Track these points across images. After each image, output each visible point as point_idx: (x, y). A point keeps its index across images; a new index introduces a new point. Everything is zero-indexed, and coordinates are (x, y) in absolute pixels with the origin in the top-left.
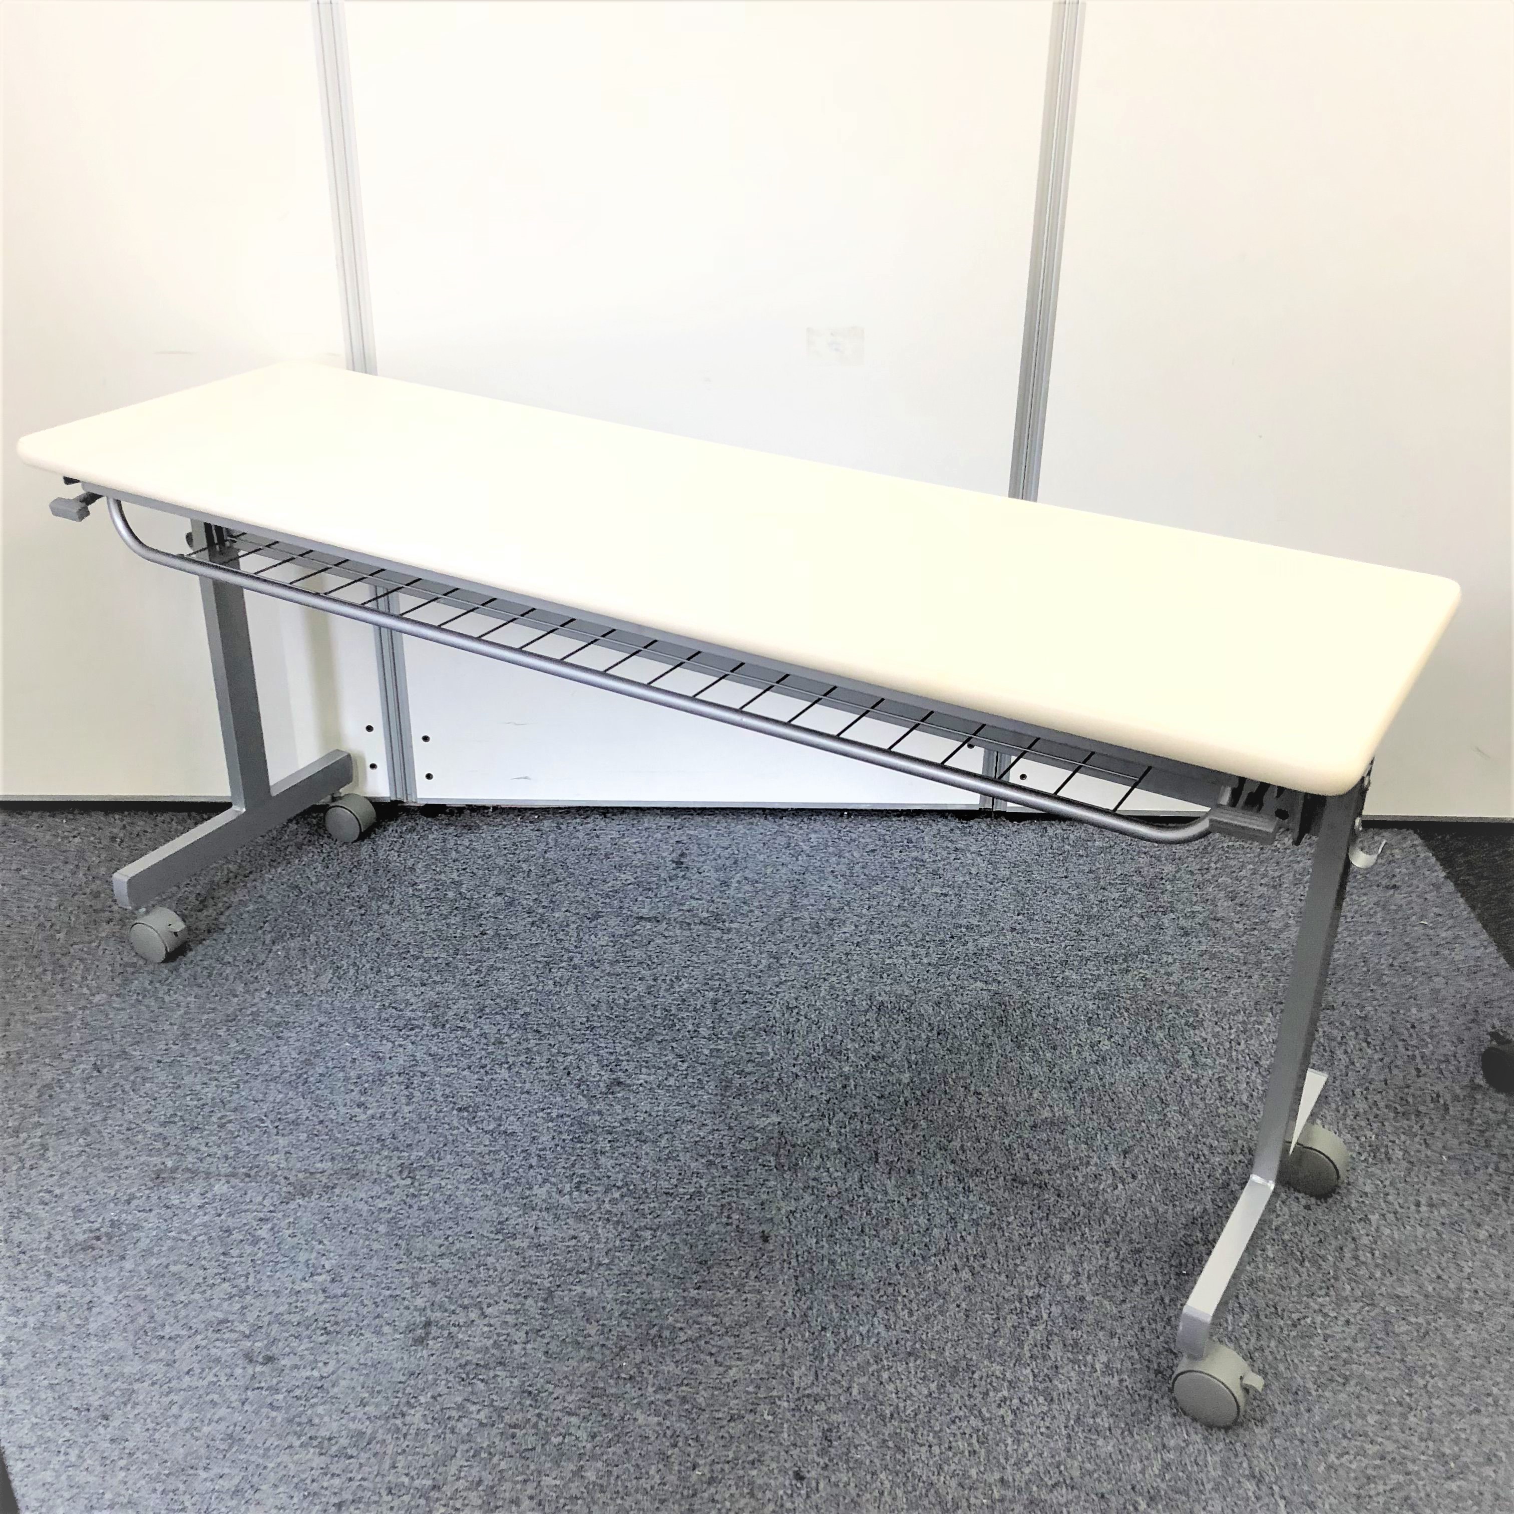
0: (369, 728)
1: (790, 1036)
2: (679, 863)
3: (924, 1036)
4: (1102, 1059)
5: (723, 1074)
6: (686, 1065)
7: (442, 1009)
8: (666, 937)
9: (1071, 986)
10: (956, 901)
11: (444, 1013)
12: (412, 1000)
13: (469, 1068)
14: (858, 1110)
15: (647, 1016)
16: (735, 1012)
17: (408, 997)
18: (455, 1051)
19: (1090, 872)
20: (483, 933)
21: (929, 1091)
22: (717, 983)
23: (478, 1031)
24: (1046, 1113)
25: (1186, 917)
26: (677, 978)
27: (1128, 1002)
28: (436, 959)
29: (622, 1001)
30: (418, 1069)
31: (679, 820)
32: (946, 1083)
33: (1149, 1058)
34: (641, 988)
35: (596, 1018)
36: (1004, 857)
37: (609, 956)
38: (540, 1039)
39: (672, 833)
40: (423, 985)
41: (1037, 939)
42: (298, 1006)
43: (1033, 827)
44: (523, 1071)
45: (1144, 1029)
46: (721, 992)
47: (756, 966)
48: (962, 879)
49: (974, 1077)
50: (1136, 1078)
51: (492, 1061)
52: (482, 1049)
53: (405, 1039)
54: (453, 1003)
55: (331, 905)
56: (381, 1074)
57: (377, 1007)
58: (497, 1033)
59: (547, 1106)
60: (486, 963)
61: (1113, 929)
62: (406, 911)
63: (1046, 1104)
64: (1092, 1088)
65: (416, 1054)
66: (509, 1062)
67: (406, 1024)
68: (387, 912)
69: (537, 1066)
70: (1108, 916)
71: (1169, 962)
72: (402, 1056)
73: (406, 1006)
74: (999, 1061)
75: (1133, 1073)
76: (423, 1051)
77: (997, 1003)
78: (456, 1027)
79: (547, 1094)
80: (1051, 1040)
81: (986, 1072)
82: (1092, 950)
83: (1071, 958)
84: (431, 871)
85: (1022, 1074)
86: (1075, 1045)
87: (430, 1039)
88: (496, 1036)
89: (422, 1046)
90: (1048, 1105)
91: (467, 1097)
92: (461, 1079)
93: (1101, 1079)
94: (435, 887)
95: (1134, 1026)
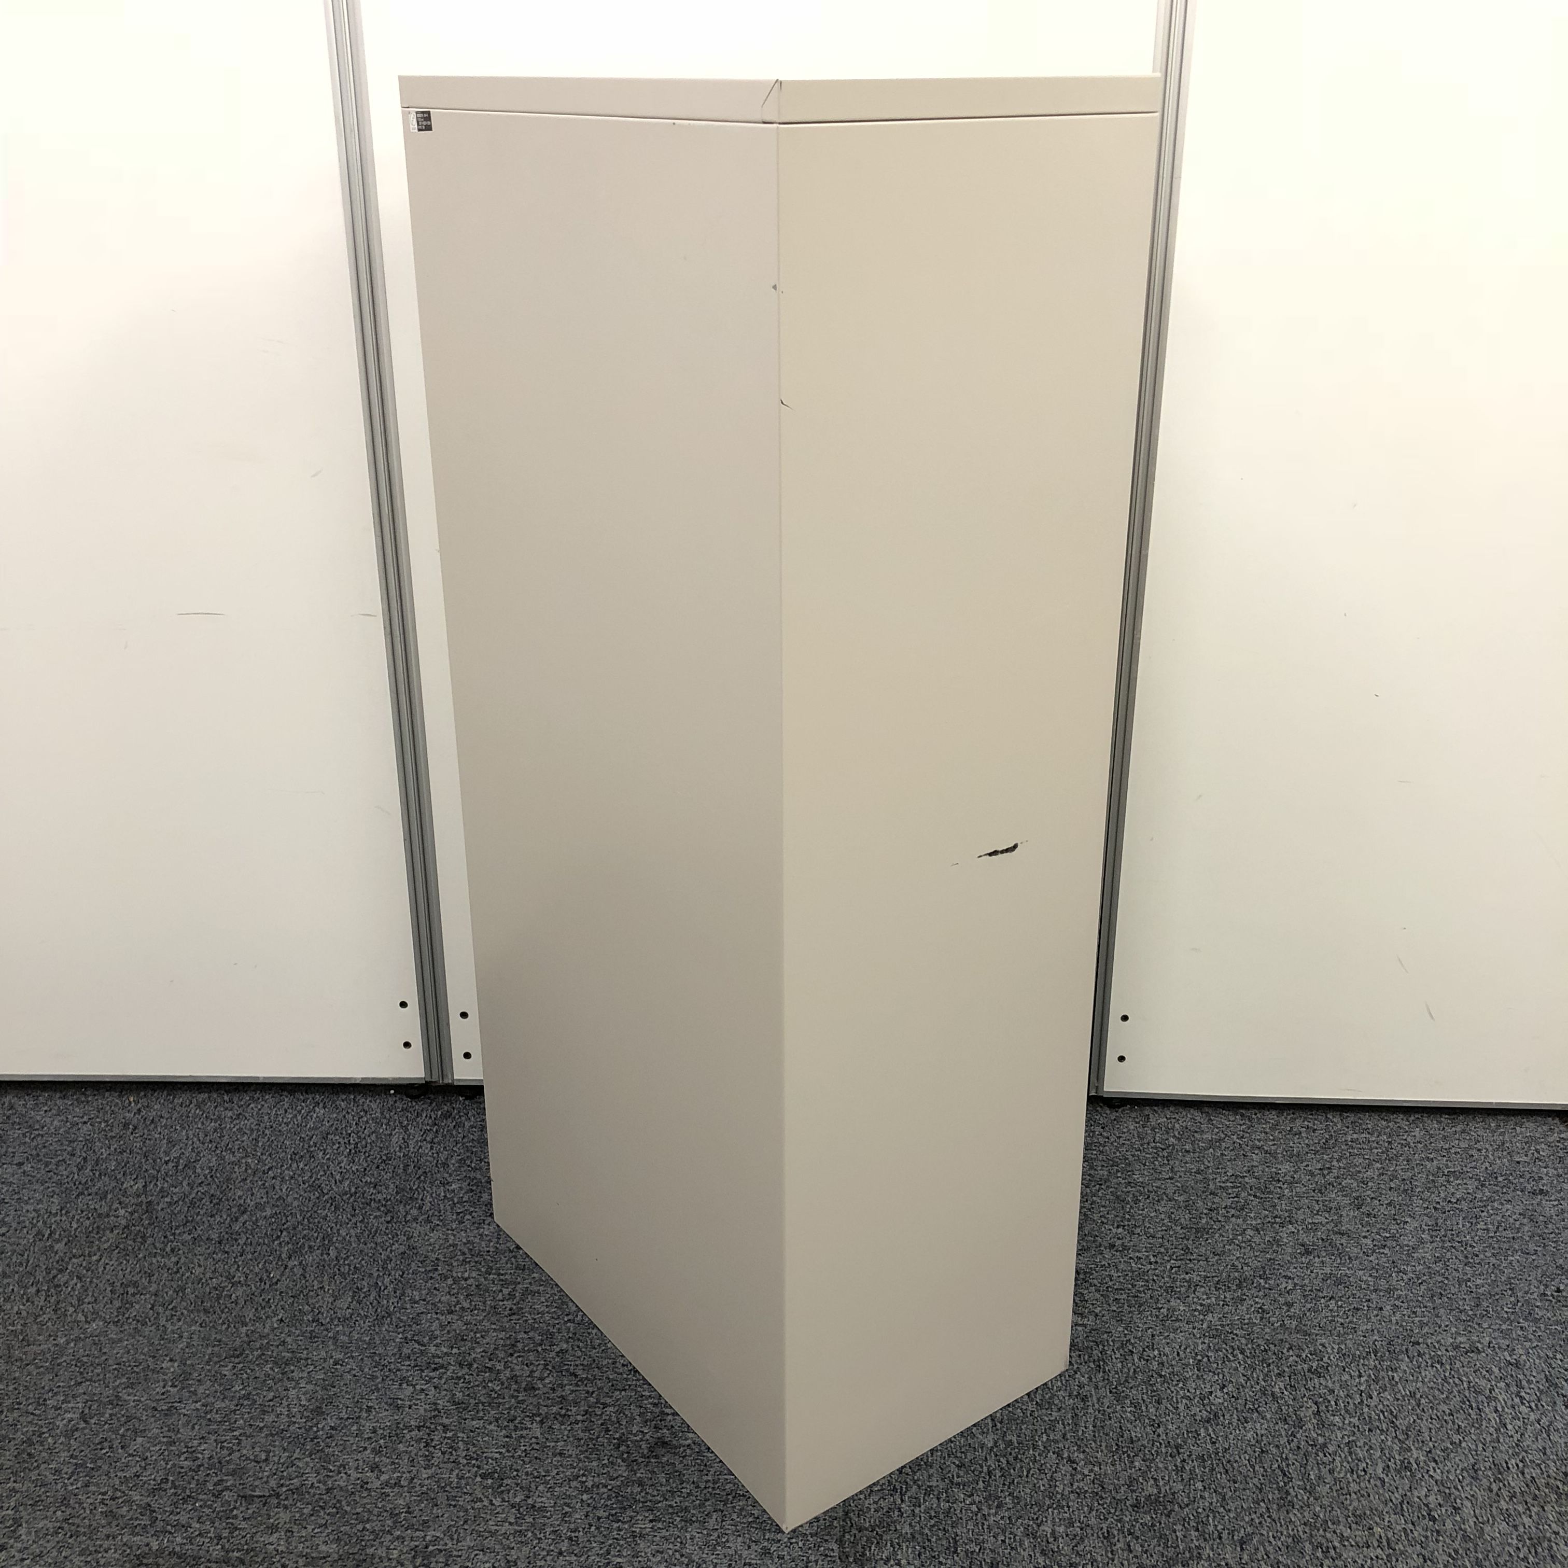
0: (403, 1005)
4: (1213, 1418)
7: (469, 1344)
9: (1177, 1320)
11: (473, 1348)
12: (438, 1332)
13: (497, 1420)
14: (935, 1484)
17: (433, 1328)
18: (482, 1399)
19: (1198, 1172)
21: (1016, 1458)
23: (508, 1373)
24: (1151, 1490)
27: (1243, 1341)
28: (466, 1280)
30: (440, 1421)
32: (1035, 1447)
33: (1268, 1416)
36: (1102, 1152)
38: (577, 1385)
40: (451, 1312)
41: (1140, 1258)
42: (312, 1337)
43: (1134, 1115)
44: (556, 1426)
45: (1261, 1378)
49: (1067, 1439)
50: (1253, 1442)
51: (522, 1412)
52: (513, 1396)
53: (427, 1382)
54: (482, 1336)
55: (355, 1210)
56: (398, 1427)
57: (398, 1340)
58: (529, 1376)
59: (582, 1472)
60: (520, 1286)
61: (1224, 1246)
62: (436, 1218)
63: (1150, 1476)
64: (1204, 1455)
65: (439, 1402)
66: (541, 1414)
67: (430, 1363)
68: (415, 1219)
69: (572, 1419)
70: (1219, 1230)
71: (1289, 1288)
72: (422, 1404)
73: (430, 1339)
74: (1095, 1418)
75: (1249, 1435)
76: (447, 1398)
77: (1093, 1341)
78: (484, 1368)
79: (582, 1456)
80: (1155, 1391)
81: (1080, 1433)
82: (1202, 1273)
83: (1178, 1283)
84: (466, 1167)
85: (1122, 1437)
86: (1182, 1397)
87: (455, 1383)
88: (529, 1379)
89: (445, 1392)
90: (1152, 1478)
91: (492, 1460)
92: (487, 1435)
93: (1214, 1443)
94: (468, 1187)
95: (1249, 1373)
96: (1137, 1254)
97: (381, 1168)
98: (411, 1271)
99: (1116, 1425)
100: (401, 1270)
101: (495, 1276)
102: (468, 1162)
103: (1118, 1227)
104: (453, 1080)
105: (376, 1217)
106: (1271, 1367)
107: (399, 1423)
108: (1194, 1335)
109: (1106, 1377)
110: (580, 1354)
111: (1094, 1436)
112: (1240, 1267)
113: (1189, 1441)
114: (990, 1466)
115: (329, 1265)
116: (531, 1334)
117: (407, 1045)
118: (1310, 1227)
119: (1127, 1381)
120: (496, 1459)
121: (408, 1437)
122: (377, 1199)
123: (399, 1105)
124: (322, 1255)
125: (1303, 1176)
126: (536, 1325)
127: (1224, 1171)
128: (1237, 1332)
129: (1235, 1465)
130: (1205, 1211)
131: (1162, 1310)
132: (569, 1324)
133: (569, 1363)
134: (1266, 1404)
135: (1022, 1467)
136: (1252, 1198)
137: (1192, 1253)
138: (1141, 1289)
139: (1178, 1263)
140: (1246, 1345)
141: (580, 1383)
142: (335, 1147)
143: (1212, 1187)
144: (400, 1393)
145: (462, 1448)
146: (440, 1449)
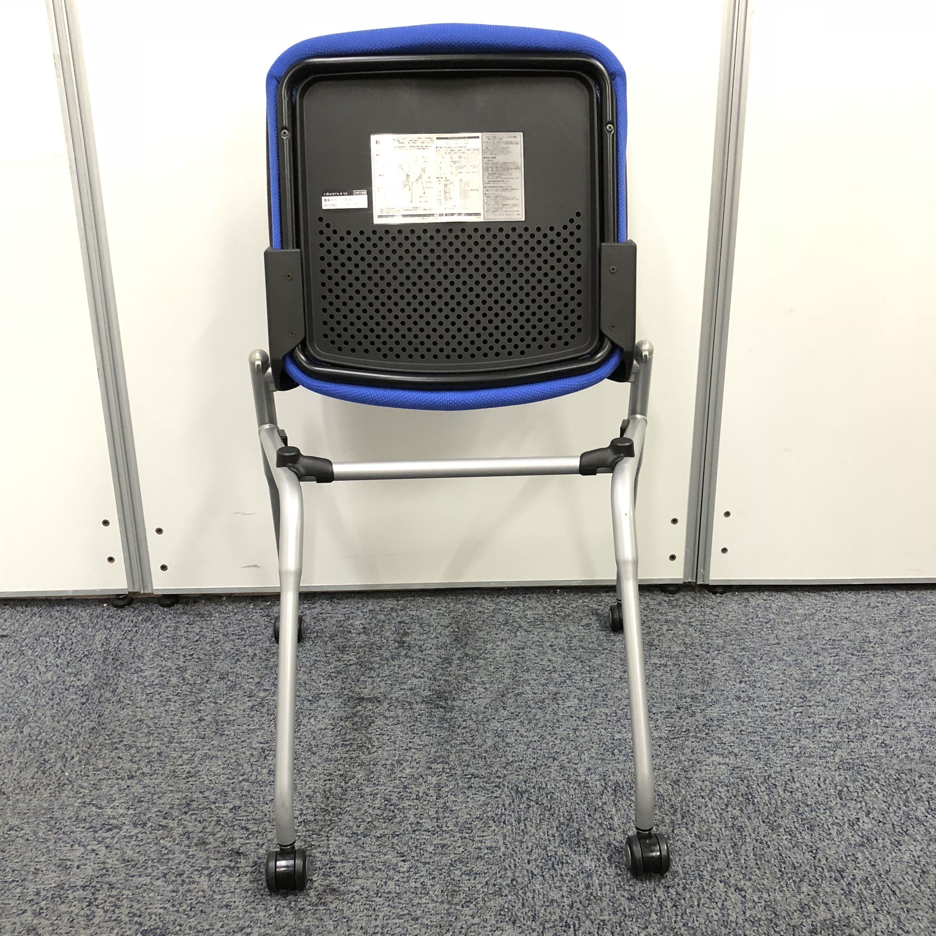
0: (106, 523)
1: (522, 824)
2: (401, 643)
3: (668, 821)
4: (867, 841)
5: (449, 876)
6: (407, 864)
7: (145, 805)
8: (387, 718)
9: (810, 757)
10: (676, 671)
11: (149, 809)
12: (117, 796)
14: (606, 918)
15: (365, 807)
16: (461, 798)
17: (112, 792)
18: (153, 856)
19: (800, 638)
20: (200, 720)
21: (684, 889)
22: (440, 766)
23: (180, 830)
24: (823, 914)
25: (905, 679)
26: (398, 762)
27: (875, 771)
28: (149, 748)
29: (339, 790)
30: (107, 879)
31: (402, 602)
32: (701, 878)
34: (361, 775)
35: (310, 811)
36: (714, 626)
37: (328, 740)
39: (394, 614)
40: (131, 777)
41: (765, 707)
43: (736, 598)
44: (225, 878)
45: (901, 803)
46: (444, 775)
47: (480, 746)
48: (678, 649)
49: (731, 868)
50: (912, 863)
51: (192, 866)
52: (183, 852)
53: (99, 843)
54: (159, 798)
55: (53, 695)
56: (62, 889)
57: (76, 804)
58: (201, 832)
59: (247, 924)
60: (200, 752)
61: (837, 694)
62: (128, 698)
63: (821, 901)
64: (867, 878)
65: (108, 860)
66: (210, 867)
67: (104, 824)
68: (109, 700)
69: (241, 870)
70: (829, 681)
71: (903, 726)
72: (92, 864)
73: (108, 802)
74: (754, 847)
75: (905, 857)
76: (117, 857)
77: (738, 778)
78: (157, 826)
79: (249, 907)
80: (805, 820)
81: (743, 861)
82: (823, 716)
83: (803, 726)
84: (159, 658)
85: (784, 863)
86: (832, 824)
87: (127, 842)
88: (200, 835)
89: (116, 851)
90: (823, 903)
91: (156, 915)
92: (153, 891)
93: (873, 865)
94: (160, 673)
95: (889, 799)
96: (762, 703)
97: (83, 660)
98: (98, 743)
99: (775, 852)
100: (89, 743)
101: (176, 745)
102: (162, 654)
103: (741, 682)
104: (153, 590)
105: (73, 699)
106: (908, 793)
107: (64, 884)
108: (829, 768)
109: (757, 809)
110: (252, 809)
111: (757, 864)
112: (855, 709)
113: (850, 865)
114: (659, 897)
115: (22, 741)
116: (207, 794)
117: (111, 559)
118: (907, 676)
119: (777, 811)
120: (160, 914)
121: (71, 897)
122: (76, 686)
123: (107, 613)
124: (15, 733)
125: (889, 638)
126: (212, 786)
127: (821, 636)
128: (868, 764)
129: (900, 886)
130: (813, 668)
131: (794, 749)
132: (244, 783)
133: (241, 818)
134: (913, 827)
135: (691, 897)
136: (850, 656)
137: (810, 701)
138: (771, 731)
139: (801, 709)
140: (879, 775)
141: (250, 836)
142: (44, 646)
143: (814, 648)
144: (70, 854)
145: (125, 905)
146: (103, 908)
